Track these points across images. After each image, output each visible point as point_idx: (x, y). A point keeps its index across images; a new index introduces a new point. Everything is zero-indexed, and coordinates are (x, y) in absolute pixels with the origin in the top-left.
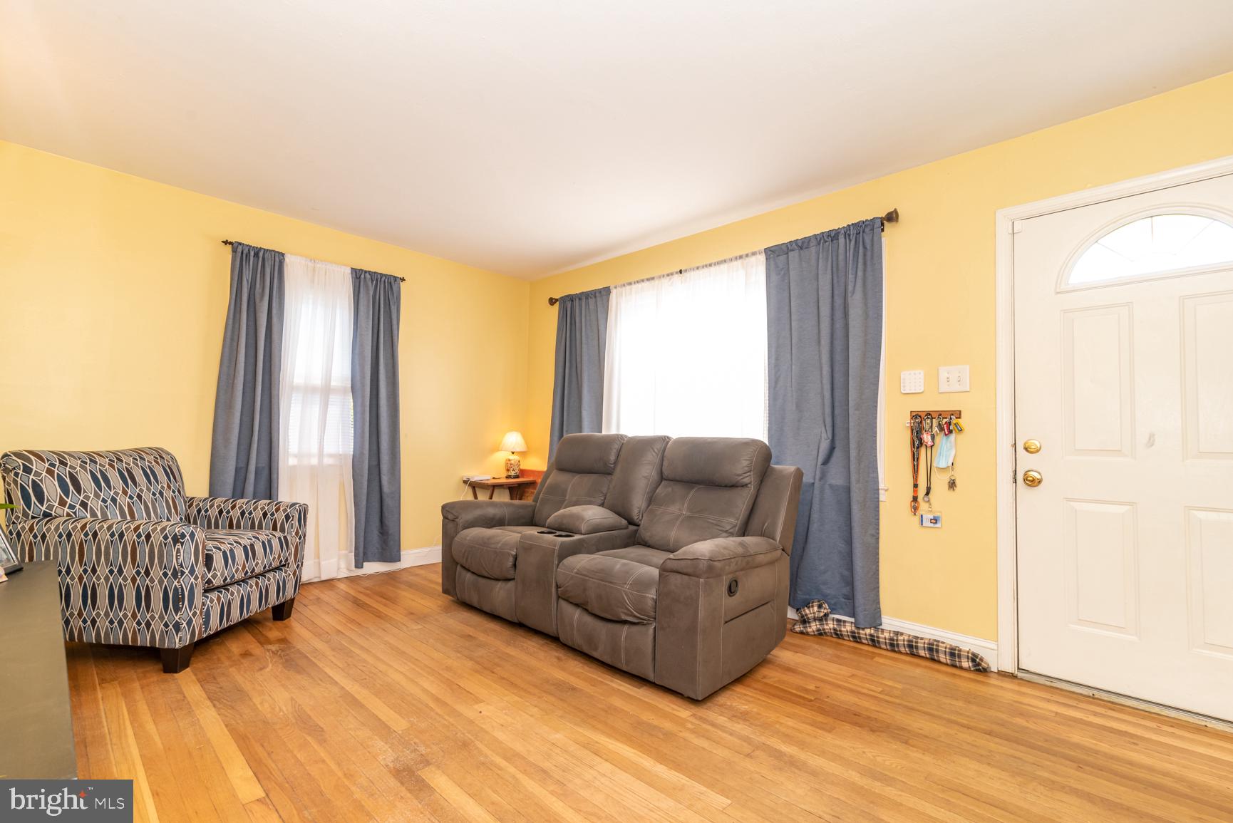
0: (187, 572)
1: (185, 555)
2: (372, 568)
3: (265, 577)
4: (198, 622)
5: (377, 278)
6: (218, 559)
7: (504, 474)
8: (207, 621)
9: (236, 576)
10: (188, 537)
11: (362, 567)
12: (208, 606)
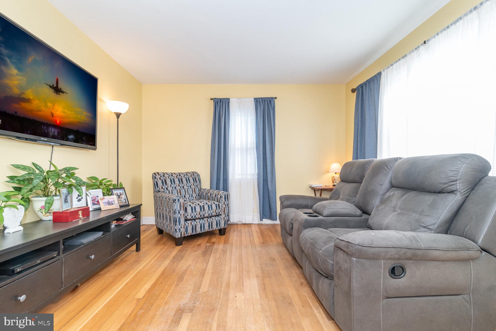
0: (177, 212)
1: (177, 206)
2: (266, 221)
3: (211, 218)
4: (183, 230)
5: (264, 100)
6: (189, 209)
7: (332, 184)
8: (186, 230)
9: (197, 216)
10: (177, 200)
11: (262, 220)
12: (187, 225)
